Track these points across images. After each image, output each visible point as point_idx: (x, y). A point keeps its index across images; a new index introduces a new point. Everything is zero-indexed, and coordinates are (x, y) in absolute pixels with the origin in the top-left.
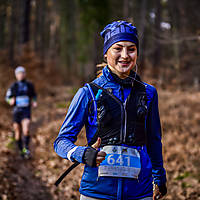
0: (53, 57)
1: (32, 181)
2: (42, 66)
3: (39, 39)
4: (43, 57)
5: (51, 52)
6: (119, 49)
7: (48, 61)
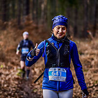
0: (43, 23)
1: (32, 94)
2: (37, 28)
3: (35, 12)
4: (37, 23)
5: (42, 20)
6: (59, 28)
7: (40, 25)
